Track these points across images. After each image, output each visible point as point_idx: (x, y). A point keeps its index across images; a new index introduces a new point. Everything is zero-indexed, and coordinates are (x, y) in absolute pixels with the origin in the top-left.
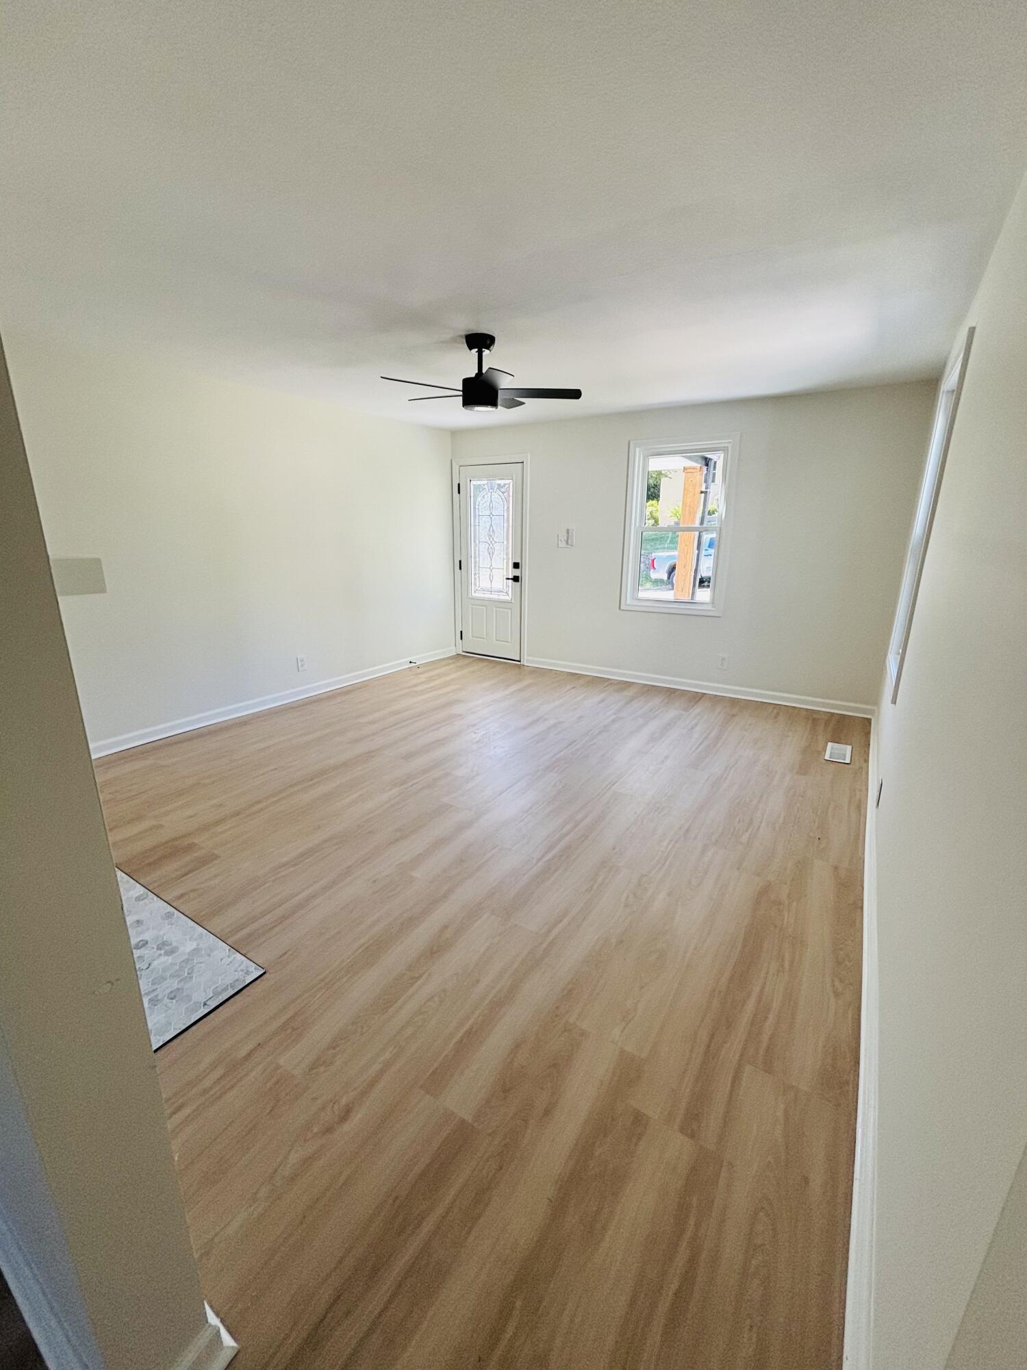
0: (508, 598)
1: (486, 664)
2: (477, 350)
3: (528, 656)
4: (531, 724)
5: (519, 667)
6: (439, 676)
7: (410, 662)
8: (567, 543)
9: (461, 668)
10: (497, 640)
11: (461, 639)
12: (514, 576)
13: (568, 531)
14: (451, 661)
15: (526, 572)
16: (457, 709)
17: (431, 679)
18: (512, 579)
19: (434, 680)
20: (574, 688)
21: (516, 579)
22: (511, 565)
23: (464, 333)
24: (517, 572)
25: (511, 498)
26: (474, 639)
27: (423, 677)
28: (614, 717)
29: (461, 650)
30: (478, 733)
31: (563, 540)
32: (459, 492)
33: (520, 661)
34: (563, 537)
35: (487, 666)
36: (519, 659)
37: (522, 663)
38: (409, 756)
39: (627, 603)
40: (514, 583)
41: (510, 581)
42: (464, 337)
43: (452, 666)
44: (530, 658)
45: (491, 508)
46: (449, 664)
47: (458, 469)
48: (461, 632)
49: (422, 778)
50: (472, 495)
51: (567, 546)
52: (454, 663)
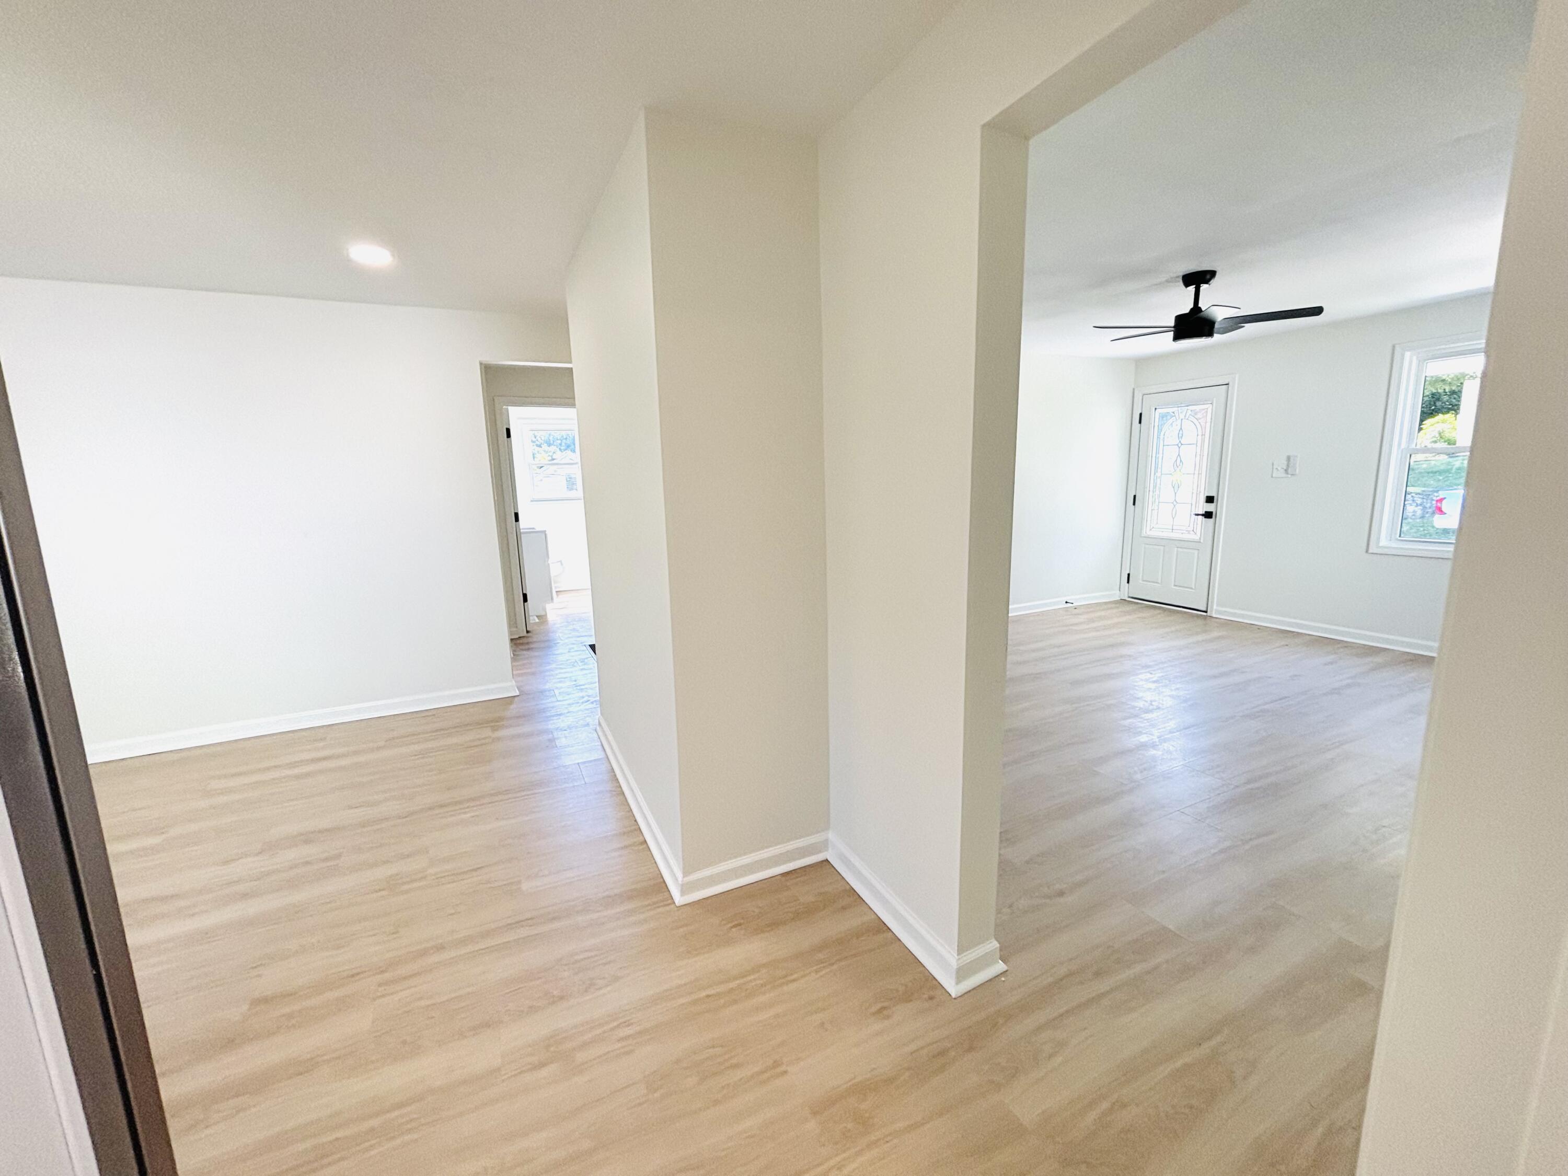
0: (1197, 537)
1: (1158, 611)
2: (1194, 286)
3: (1217, 606)
4: (1223, 675)
5: (1205, 617)
6: (1100, 618)
7: (1066, 602)
8: (1286, 471)
9: (1129, 613)
10: (1175, 585)
11: (1128, 582)
12: (1206, 512)
13: (1289, 458)
14: (1113, 605)
15: (1222, 508)
16: (1124, 651)
17: (1092, 620)
18: (1202, 515)
19: (1093, 622)
20: (1287, 645)
21: (1208, 515)
22: (1203, 499)
23: (1182, 274)
24: (1210, 507)
25: (1208, 425)
26: (1144, 583)
27: (1082, 618)
28: (1349, 681)
29: (1126, 595)
30: (1155, 674)
31: (1279, 468)
32: (1140, 422)
33: (1206, 612)
34: (1282, 463)
35: (1160, 614)
36: (1204, 609)
37: (1209, 614)
38: (1076, 683)
39: (1381, 544)
40: (1204, 519)
41: (1201, 517)
42: (1181, 278)
43: (1115, 611)
44: (1220, 609)
45: (1180, 436)
46: (1111, 608)
47: (1141, 398)
48: (1129, 575)
49: (1092, 702)
50: (1156, 425)
51: (1286, 476)
52: (1118, 608)
